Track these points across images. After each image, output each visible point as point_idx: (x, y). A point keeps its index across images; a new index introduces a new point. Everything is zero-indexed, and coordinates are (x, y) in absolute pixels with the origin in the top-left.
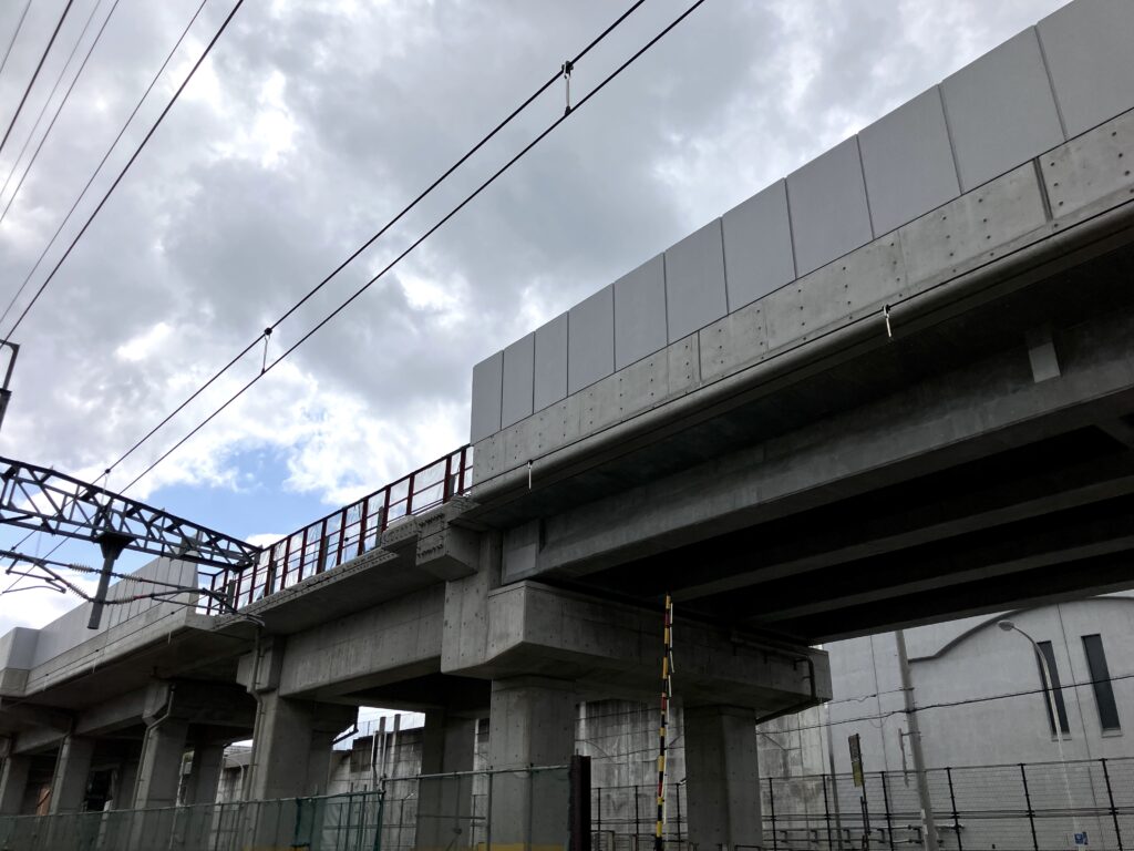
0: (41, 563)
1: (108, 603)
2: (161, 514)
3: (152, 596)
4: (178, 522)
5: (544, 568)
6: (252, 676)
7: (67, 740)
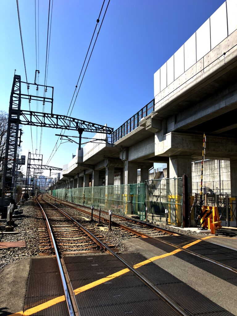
0: (67, 137)
1: (82, 144)
2: (90, 123)
3: (91, 142)
4: (93, 124)
5: (176, 128)
6: (123, 157)
7: (93, 171)
